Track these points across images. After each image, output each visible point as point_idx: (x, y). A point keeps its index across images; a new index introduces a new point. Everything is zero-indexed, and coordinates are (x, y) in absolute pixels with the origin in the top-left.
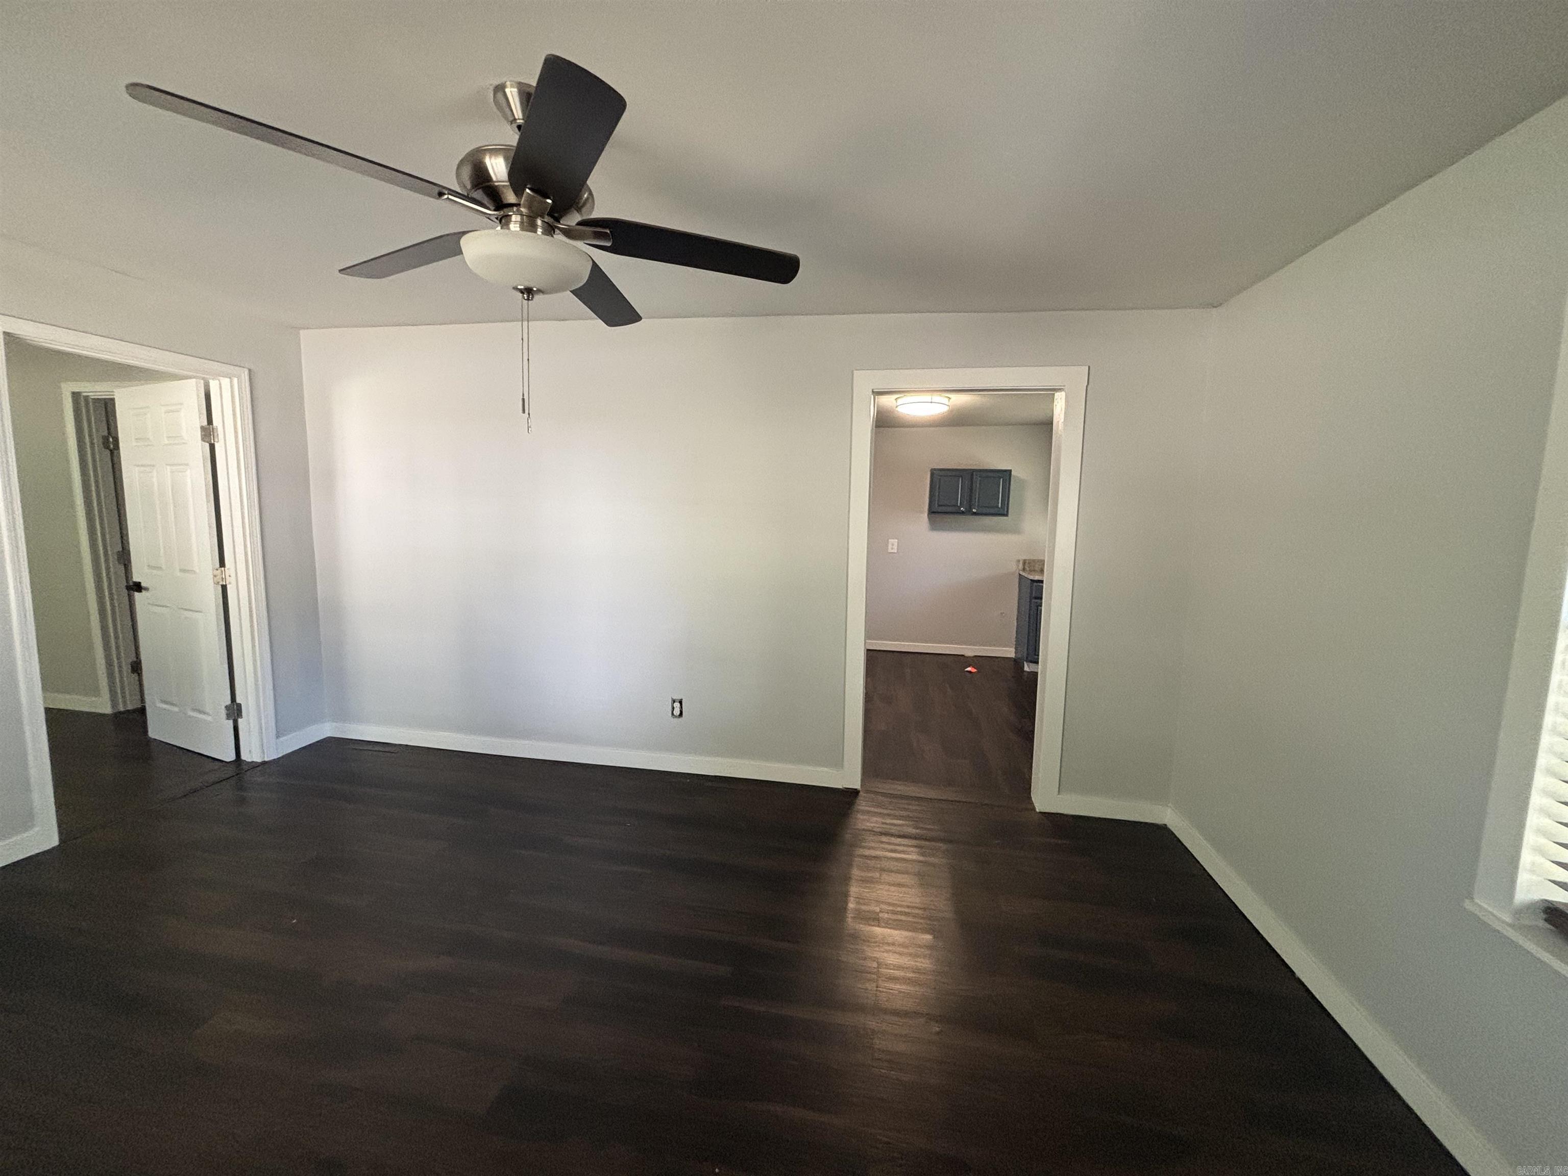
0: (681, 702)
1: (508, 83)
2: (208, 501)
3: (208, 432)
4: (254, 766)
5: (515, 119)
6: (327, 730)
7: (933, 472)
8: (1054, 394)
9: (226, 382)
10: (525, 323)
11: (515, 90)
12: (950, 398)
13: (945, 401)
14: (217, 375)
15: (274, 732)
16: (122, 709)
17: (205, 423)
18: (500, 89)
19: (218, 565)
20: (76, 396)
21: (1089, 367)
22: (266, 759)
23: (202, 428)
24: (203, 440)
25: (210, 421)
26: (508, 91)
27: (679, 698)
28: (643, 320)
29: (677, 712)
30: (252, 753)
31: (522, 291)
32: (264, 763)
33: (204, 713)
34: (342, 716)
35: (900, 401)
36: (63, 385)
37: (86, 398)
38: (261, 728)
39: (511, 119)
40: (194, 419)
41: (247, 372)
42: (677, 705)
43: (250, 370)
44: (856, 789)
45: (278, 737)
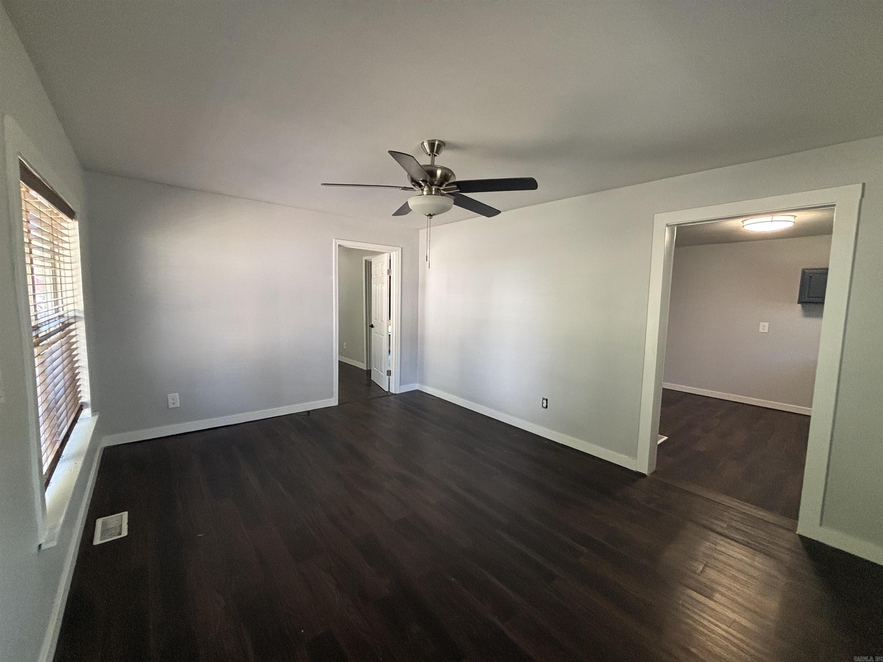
0: (547, 400)
1: (425, 142)
2: (387, 296)
3: (389, 271)
4: (392, 394)
5: (428, 153)
6: (416, 386)
7: (804, 272)
8: (834, 208)
9: (395, 253)
10: (429, 229)
11: (427, 143)
12: (795, 216)
13: (792, 219)
14: (392, 251)
15: (399, 384)
16: (369, 369)
17: (389, 268)
18: (423, 143)
19: (388, 319)
20: (366, 260)
21: (864, 184)
22: (396, 393)
23: (388, 270)
24: (388, 274)
25: (390, 268)
26: (425, 144)
27: (546, 398)
28: (502, 212)
29: (545, 405)
30: (393, 391)
31: (428, 216)
32: (395, 394)
33: (382, 372)
34: (422, 382)
35: (746, 223)
36: (363, 257)
37: (368, 261)
38: (395, 380)
39: (426, 153)
40: (386, 267)
41: (401, 248)
42: (545, 401)
43: (402, 248)
44: (645, 474)
45: (400, 385)
